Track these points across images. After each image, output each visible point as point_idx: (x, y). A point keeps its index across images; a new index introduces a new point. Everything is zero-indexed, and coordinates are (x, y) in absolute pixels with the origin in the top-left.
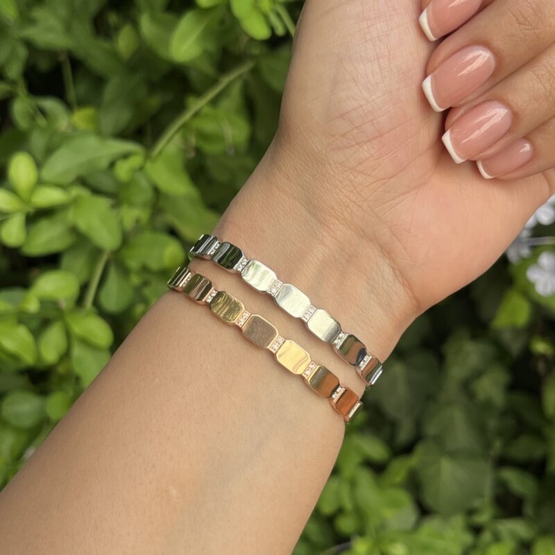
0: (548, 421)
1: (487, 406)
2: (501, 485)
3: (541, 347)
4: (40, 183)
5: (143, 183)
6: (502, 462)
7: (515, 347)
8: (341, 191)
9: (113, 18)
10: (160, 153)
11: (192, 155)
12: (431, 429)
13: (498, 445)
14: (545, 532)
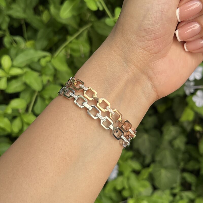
0: (201, 155)
1: (178, 150)
2: (183, 179)
3: (198, 128)
4: (13, 66)
5: (51, 67)
6: (184, 170)
7: (189, 128)
8: (138, 56)
9: (41, 8)
10: (57, 56)
11: (69, 57)
12: (158, 158)
13: (182, 164)
14: (199, 196)
